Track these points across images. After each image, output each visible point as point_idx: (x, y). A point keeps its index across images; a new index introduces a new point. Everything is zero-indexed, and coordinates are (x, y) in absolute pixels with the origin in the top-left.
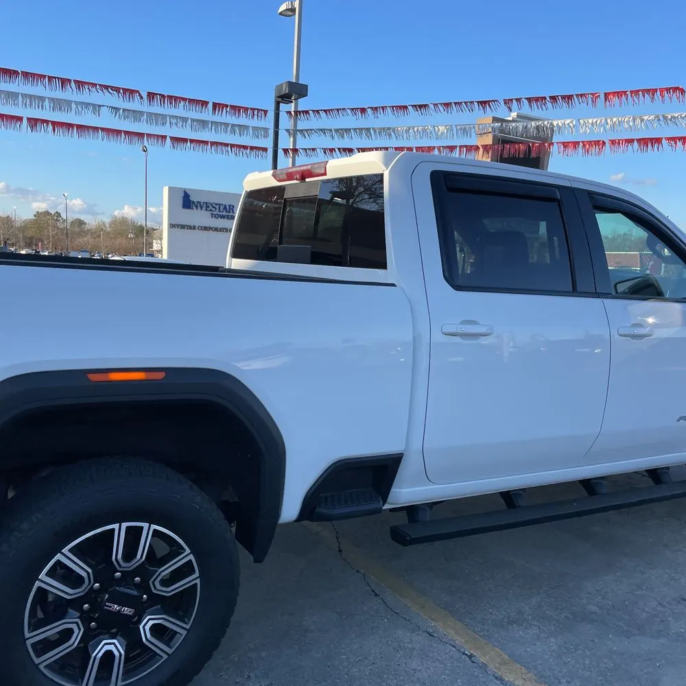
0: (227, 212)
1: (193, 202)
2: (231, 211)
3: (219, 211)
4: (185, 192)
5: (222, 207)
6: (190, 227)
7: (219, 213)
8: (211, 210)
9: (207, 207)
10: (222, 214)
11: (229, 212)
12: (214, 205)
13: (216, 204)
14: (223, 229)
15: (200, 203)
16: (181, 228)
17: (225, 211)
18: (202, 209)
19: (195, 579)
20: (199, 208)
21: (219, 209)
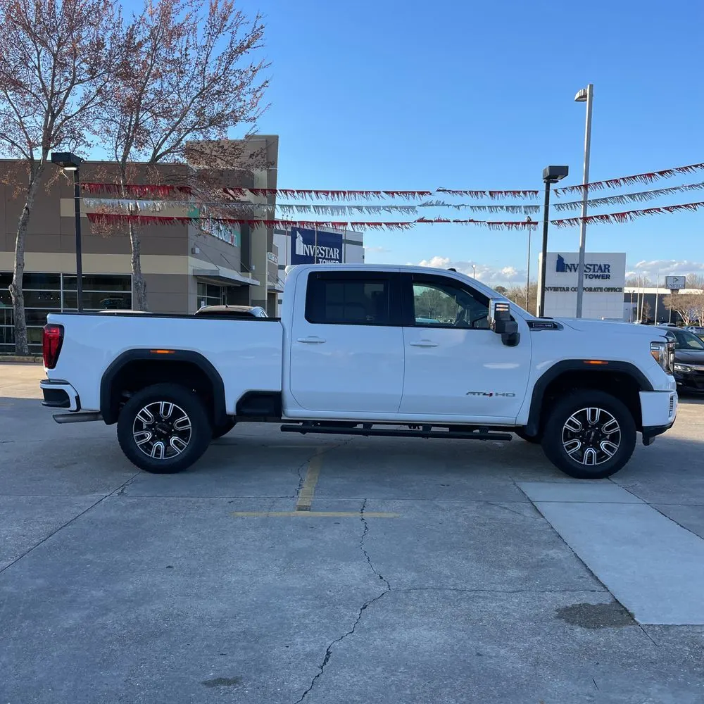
0: (602, 272)
1: (567, 265)
2: (607, 270)
3: (594, 271)
4: (559, 256)
5: (597, 268)
6: (563, 289)
7: (593, 274)
8: (585, 271)
10: (596, 274)
11: (605, 272)
12: (588, 266)
13: (591, 265)
14: (598, 288)
15: (574, 265)
16: (554, 290)
17: (599, 271)
18: (575, 271)
19: (189, 426)
20: (573, 270)
21: (594, 270)
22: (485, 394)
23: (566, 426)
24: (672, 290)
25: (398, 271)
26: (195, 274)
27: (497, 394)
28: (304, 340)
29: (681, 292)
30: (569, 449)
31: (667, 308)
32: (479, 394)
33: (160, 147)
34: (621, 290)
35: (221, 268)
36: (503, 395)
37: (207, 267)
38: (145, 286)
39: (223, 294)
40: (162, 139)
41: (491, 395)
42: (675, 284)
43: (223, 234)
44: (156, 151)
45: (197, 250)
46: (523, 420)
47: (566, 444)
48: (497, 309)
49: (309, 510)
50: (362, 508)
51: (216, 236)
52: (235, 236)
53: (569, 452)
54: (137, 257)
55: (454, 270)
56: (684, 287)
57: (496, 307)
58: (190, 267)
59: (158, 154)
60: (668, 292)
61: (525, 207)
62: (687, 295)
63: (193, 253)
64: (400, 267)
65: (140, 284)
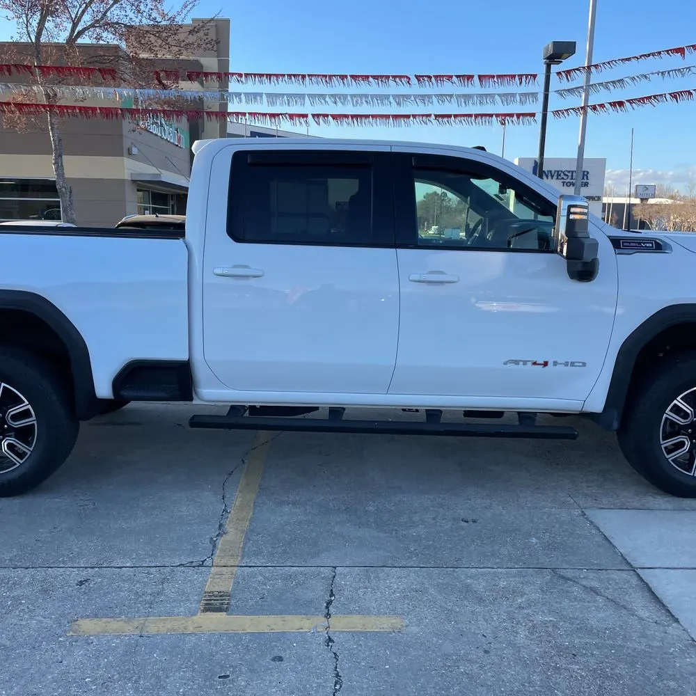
1: (544, 171)
2: (585, 177)
3: (572, 179)
4: (536, 162)
5: (575, 175)
7: (571, 181)
8: (563, 178)
9: (559, 175)
10: (574, 181)
11: (583, 179)
12: (566, 173)
13: (569, 172)
15: (551, 171)
18: (552, 179)
19: (32, 420)
20: (550, 177)
21: (572, 176)
22: (535, 363)
23: (668, 414)
24: (642, 200)
25: (387, 149)
26: (133, 179)
27: (555, 363)
28: (225, 272)
29: (651, 201)
30: (669, 453)
31: (635, 218)
32: (525, 363)
33: (79, 20)
34: (599, 198)
35: (163, 172)
36: (566, 364)
37: (147, 171)
38: (71, 192)
39: (171, 203)
40: (81, 9)
41: (546, 364)
42: (645, 193)
43: (167, 132)
44: (75, 25)
45: (135, 151)
46: (597, 403)
47: (665, 444)
48: (572, 217)
49: (226, 610)
50: (327, 598)
51: (159, 134)
52: (182, 136)
53: (671, 457)
54: (59, 156)
55: (483, 149)
56: (654, 196)
57: (569, 213)
58: (126, 171)
59: (79, 28)
60: (637, 201)
61: (521, 95)
62: (657, 205)
63: (130, 153)
64: (391, 144)
65: (64, 190)
